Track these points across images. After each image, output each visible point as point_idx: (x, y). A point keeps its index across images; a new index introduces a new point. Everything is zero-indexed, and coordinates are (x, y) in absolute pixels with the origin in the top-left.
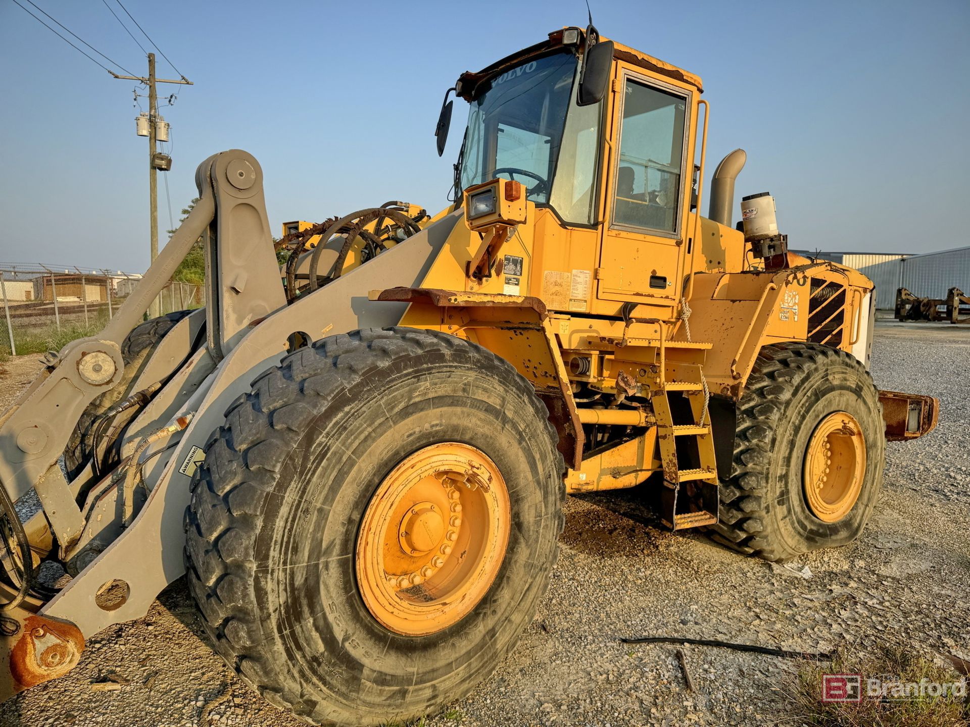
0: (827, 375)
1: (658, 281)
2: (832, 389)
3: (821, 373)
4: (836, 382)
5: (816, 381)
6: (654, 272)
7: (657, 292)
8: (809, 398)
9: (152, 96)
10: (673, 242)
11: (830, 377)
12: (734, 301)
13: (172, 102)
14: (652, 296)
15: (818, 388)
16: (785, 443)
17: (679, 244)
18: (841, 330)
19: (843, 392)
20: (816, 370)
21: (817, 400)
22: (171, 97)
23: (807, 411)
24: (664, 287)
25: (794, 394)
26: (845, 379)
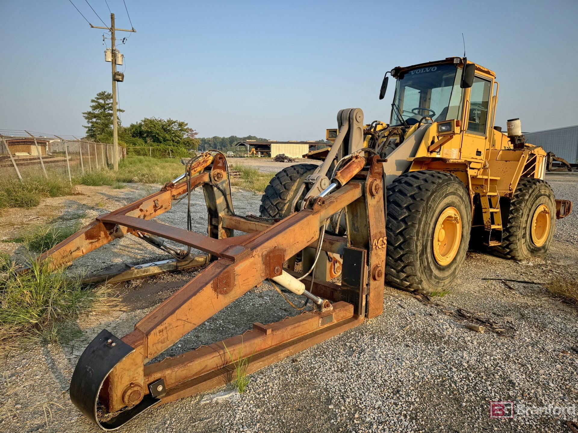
0: (540, 190)
1: (479, 153)
2: (541, 195)
3: (538, 189)
4: (543, 193)
5: (536, 192)
6: (478, 149)
7: (478, 157)
8: (534, 198)
9: (113, 39)
10: (484, 138)
11: (541, 191)
12: (506, 161)
13: (124, 42)
14: (477, 159)
15: (537, 195)
16: (526, 215)
17: (486, 138)
18: (534, 173)
19: (545, 196)
20: (536, 188)
21: (537, 199)
22: (124, 39)
23: (533, 203)
24: (480, 155)
25: (529, 197)
26: (545, 192)
